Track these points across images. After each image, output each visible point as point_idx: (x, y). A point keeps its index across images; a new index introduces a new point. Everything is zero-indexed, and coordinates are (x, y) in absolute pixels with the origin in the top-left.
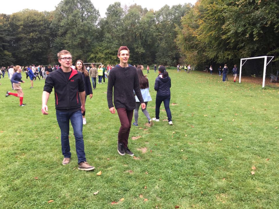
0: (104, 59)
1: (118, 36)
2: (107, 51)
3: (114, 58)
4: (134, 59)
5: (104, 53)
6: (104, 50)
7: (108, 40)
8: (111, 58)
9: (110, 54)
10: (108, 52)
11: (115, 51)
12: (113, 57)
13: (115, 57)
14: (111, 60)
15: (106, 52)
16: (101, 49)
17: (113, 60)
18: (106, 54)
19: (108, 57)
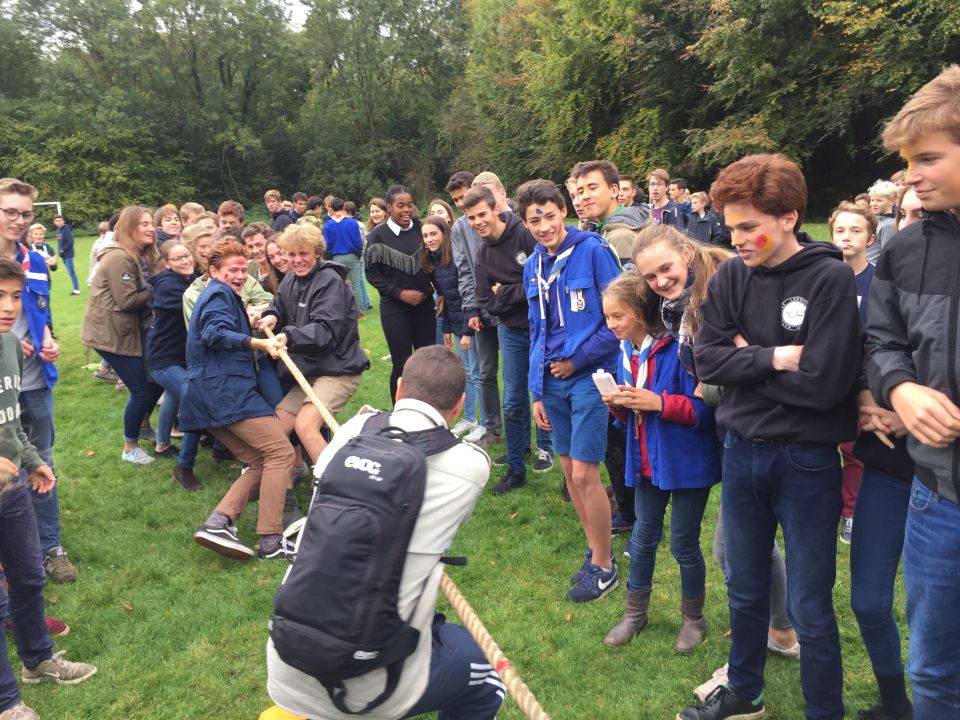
0: (56, 184)
1: (123, 65)
2: (71, 141)
3: (111, 175)
4: (205, 181)
5: (54, 152)
6: (48, 136)
7: (71, 85)
8: (90, 177)
9: (88, 155)
10: (78, 148)
11: (113, 142)
12: (104, 170)
13: (114, 171)
14: (98, 185)
15: (67, 147)
16: (28, 133)
17: (104, 184)
18: (65, 157)
19: (78, 174)
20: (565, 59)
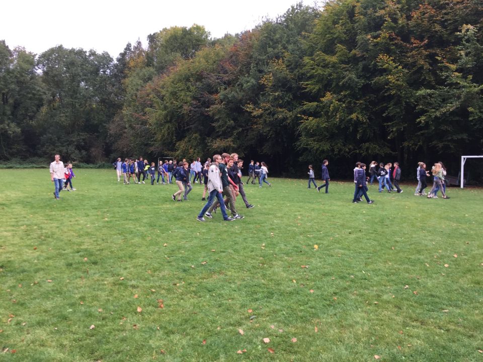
20: (164, 112)
